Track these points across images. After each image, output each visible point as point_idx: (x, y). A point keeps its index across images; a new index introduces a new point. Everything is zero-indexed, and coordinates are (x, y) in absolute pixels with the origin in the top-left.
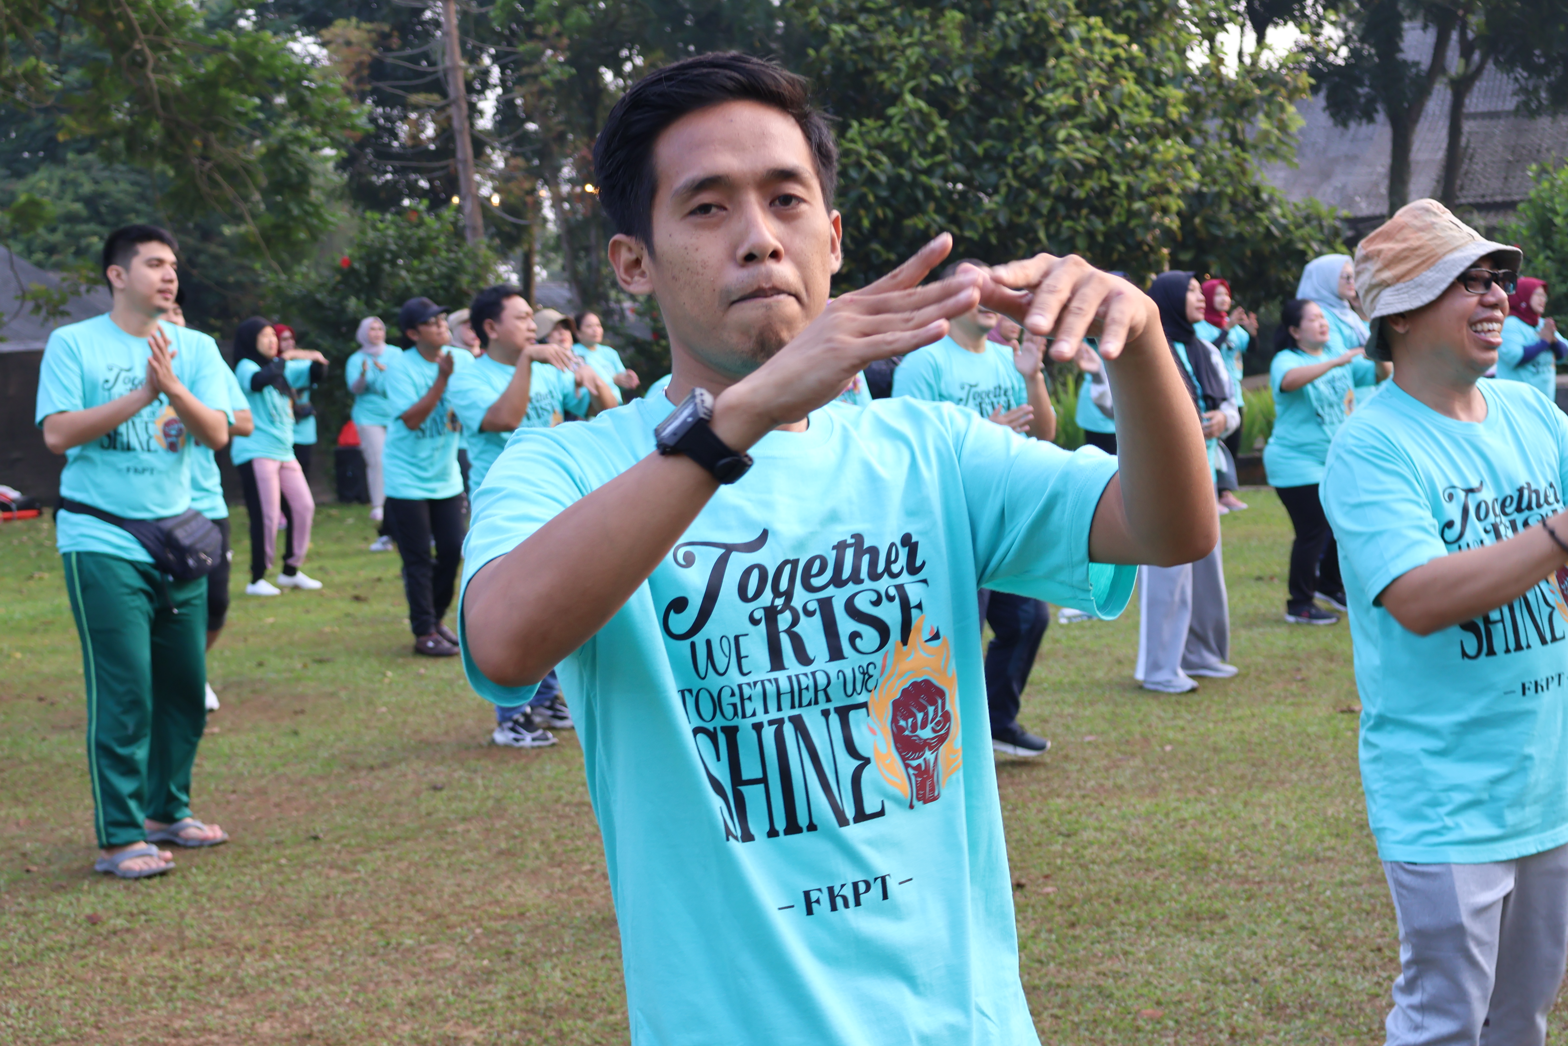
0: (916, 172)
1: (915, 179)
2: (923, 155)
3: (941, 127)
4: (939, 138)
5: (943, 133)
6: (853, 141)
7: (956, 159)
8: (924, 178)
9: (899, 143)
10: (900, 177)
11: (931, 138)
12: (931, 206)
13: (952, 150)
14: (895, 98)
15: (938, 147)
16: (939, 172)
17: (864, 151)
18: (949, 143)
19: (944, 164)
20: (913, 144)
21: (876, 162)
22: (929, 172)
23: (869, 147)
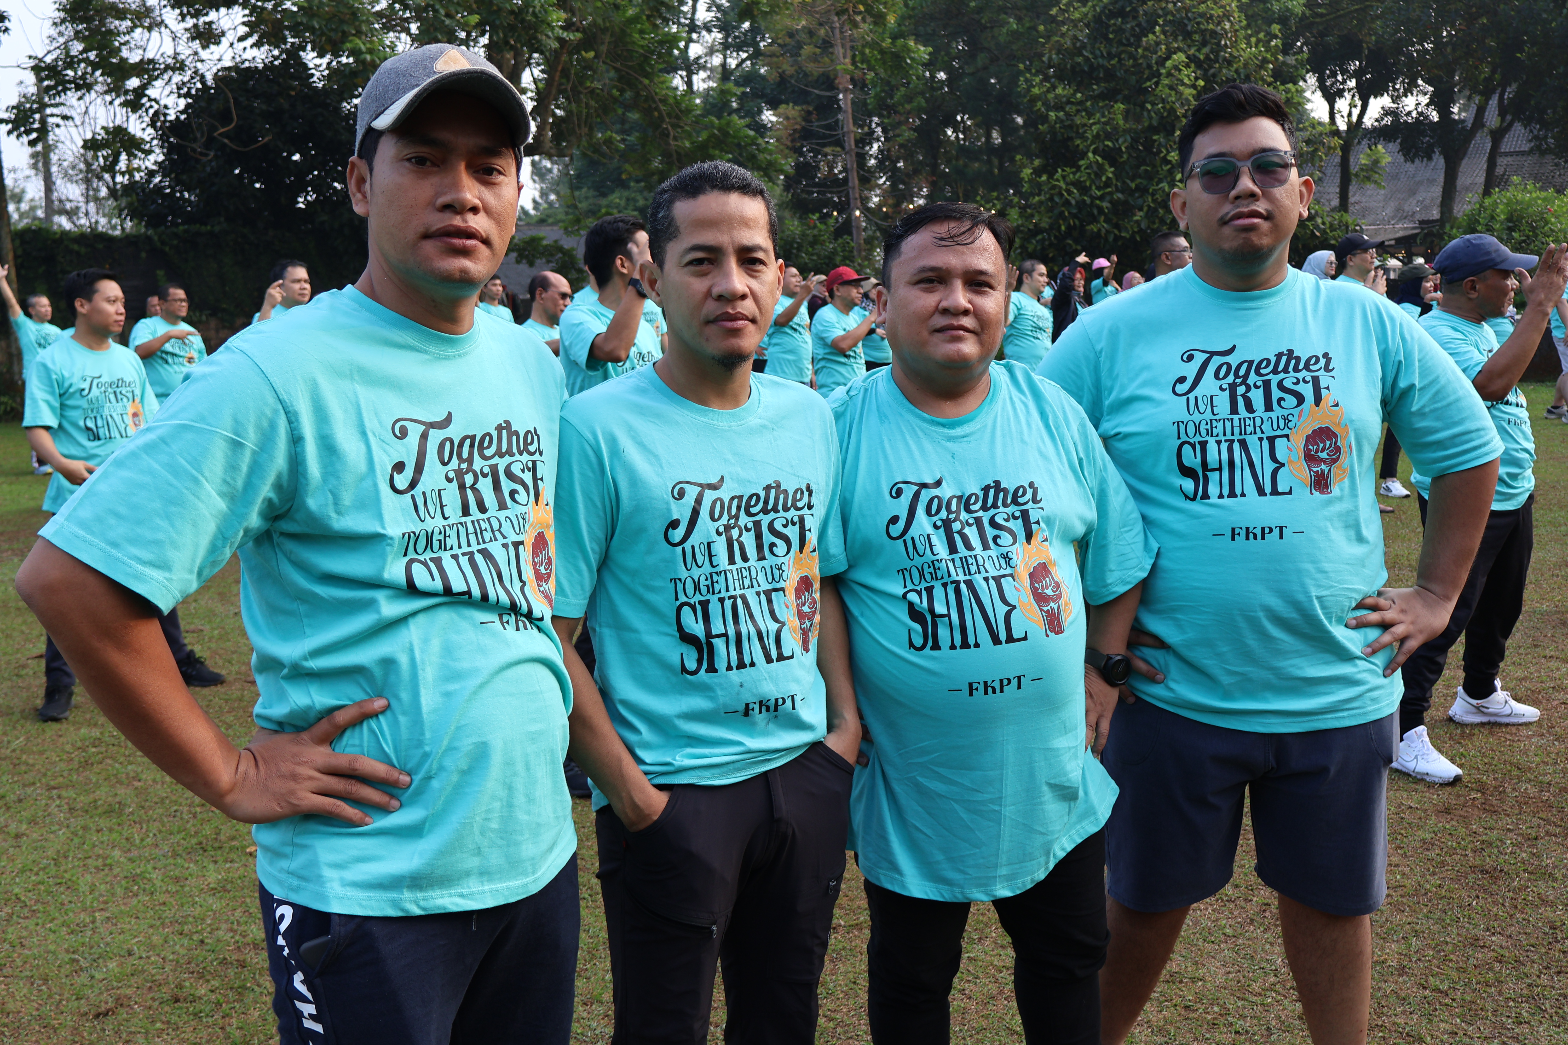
0: (1093, 198)
1: (1092, 202)
2: (1098, 188)
3: (1110, 172)
4: (1108, 178)
5: (1110, 175)
6: (1058, 180)
7: (1117, 190)
8: (1098, 202)
9: (1085, 181)
10: (1084, 201)
11: (1104, 179)
12: (1102, 218)
13: (1116, 186)
14: (1084, 155)
15: (1108, 184)
16: (1108, 198)
17: (1064, 187)
18: (1114, 181)
19: (1111, 193)
20: (1093, 182)
21: (1069, 193)
22: (1101, 198)
23: (1067, 184)
